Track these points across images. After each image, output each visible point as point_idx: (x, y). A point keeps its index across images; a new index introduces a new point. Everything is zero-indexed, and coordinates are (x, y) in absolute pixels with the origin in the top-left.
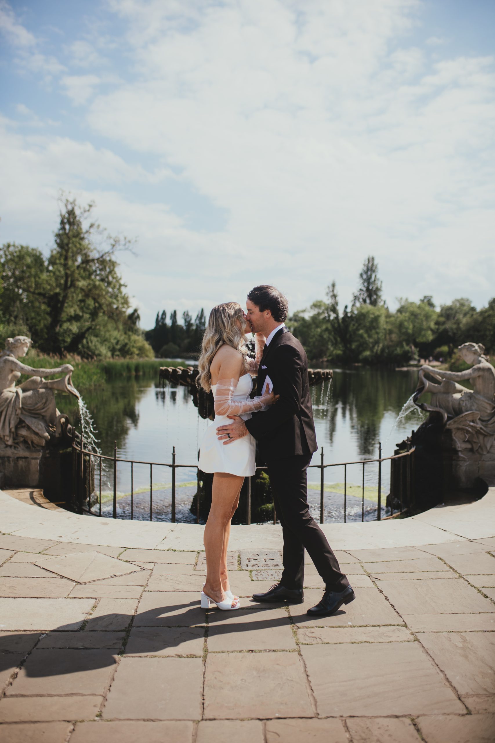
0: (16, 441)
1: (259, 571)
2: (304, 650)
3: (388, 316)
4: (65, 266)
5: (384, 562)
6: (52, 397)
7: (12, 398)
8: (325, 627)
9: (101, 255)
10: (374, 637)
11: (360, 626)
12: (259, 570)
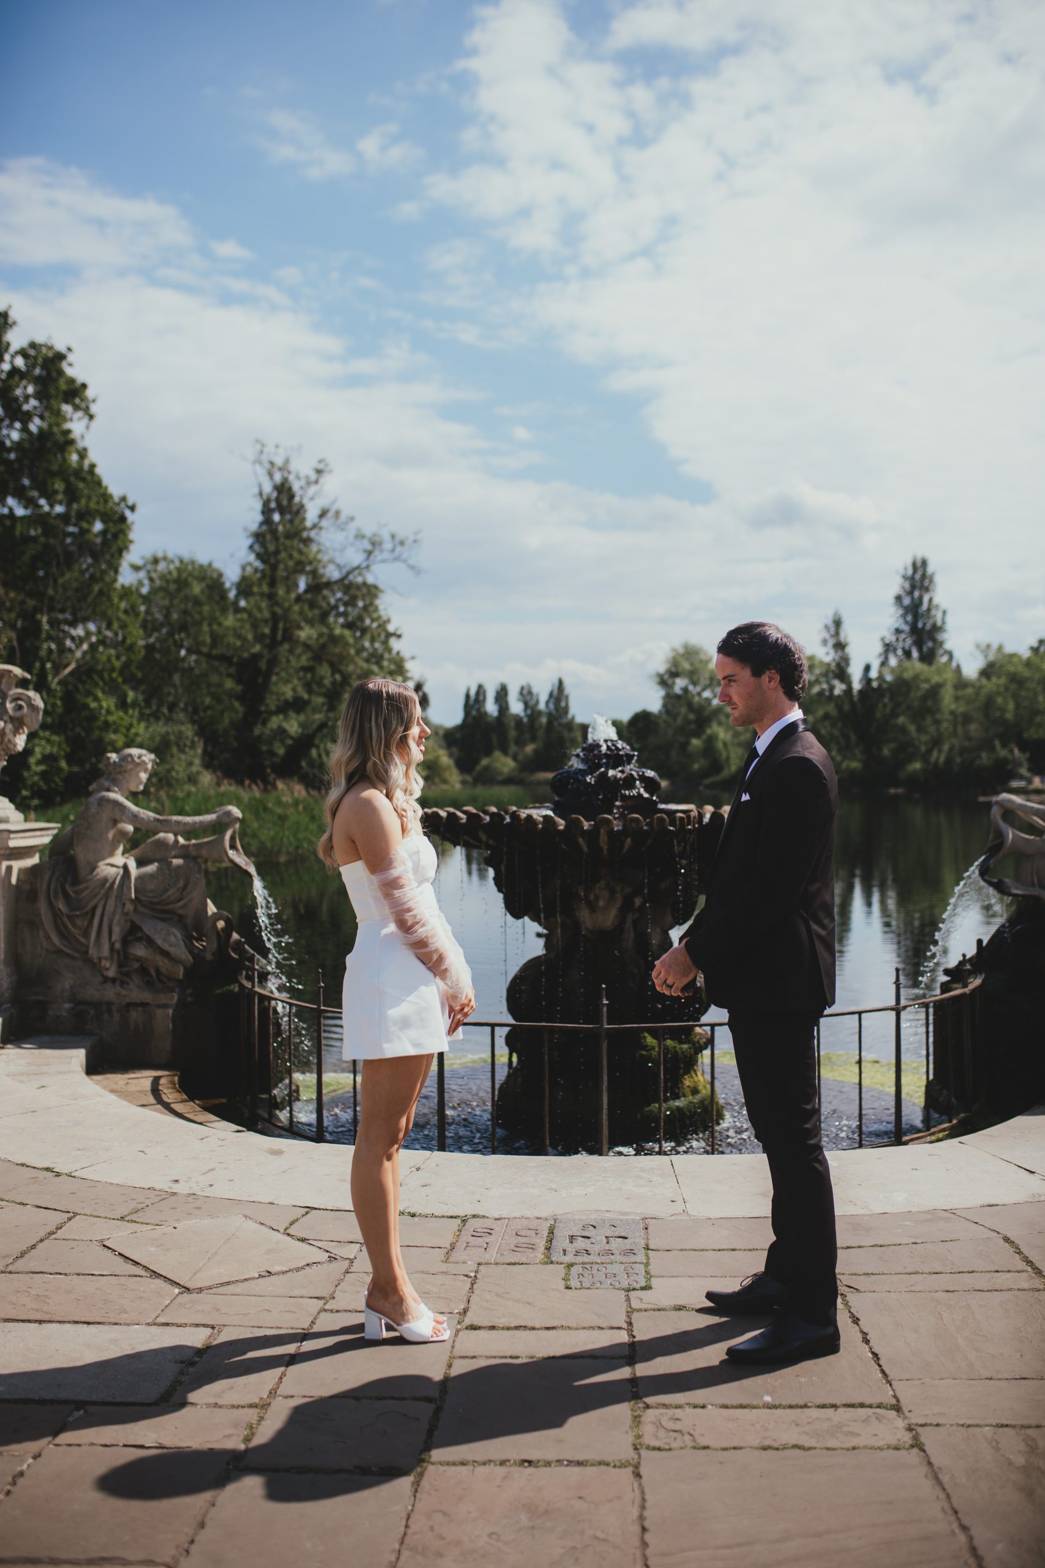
0: (125, 969)
1: (588, 1266)
2: (650, 1463)
3: (961, 683)
4: (271, 597)
5: (875, 1248)
6: (198, 876)
7: (115, 879)
8: (710, 1407)
9: (344, 572)
10: (818, 1434)
11: (791, 1407)
12: (587, 1263)
